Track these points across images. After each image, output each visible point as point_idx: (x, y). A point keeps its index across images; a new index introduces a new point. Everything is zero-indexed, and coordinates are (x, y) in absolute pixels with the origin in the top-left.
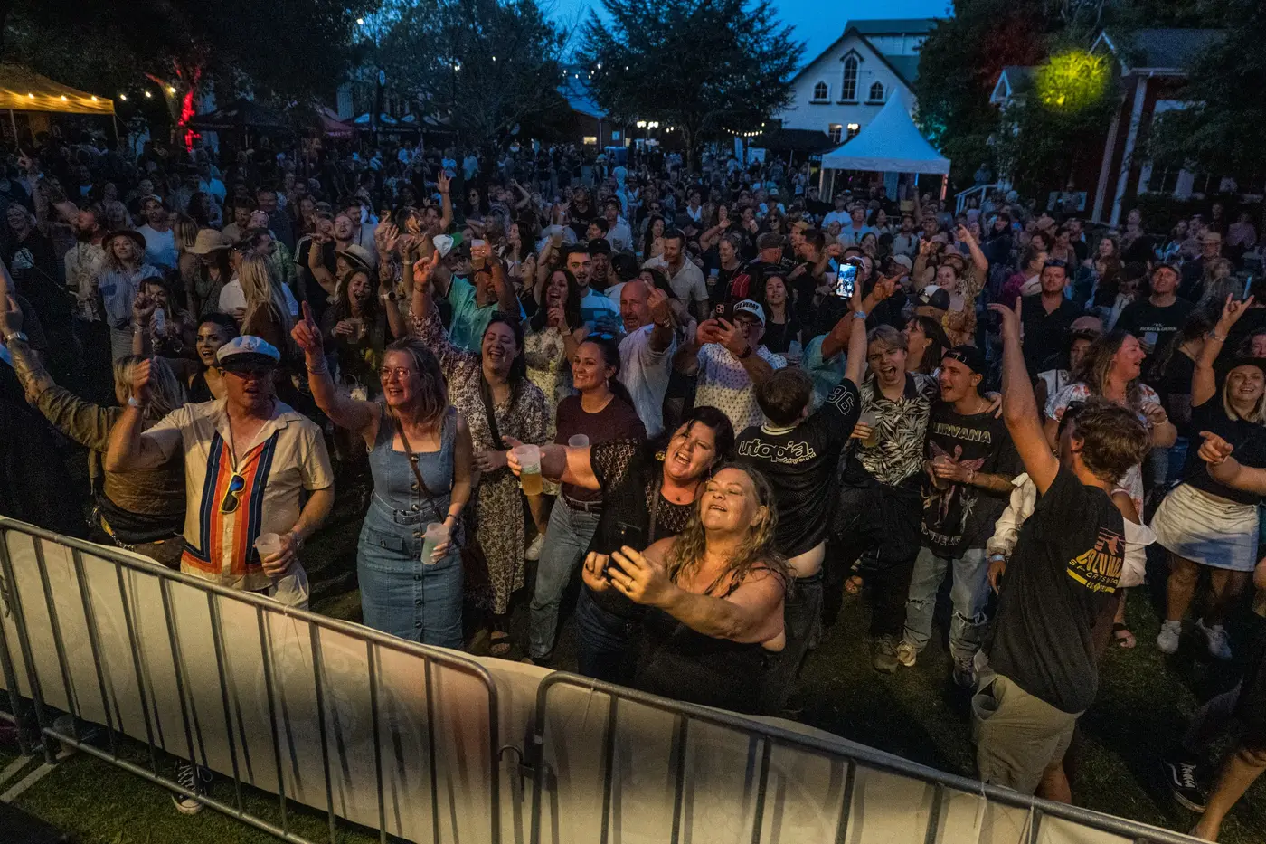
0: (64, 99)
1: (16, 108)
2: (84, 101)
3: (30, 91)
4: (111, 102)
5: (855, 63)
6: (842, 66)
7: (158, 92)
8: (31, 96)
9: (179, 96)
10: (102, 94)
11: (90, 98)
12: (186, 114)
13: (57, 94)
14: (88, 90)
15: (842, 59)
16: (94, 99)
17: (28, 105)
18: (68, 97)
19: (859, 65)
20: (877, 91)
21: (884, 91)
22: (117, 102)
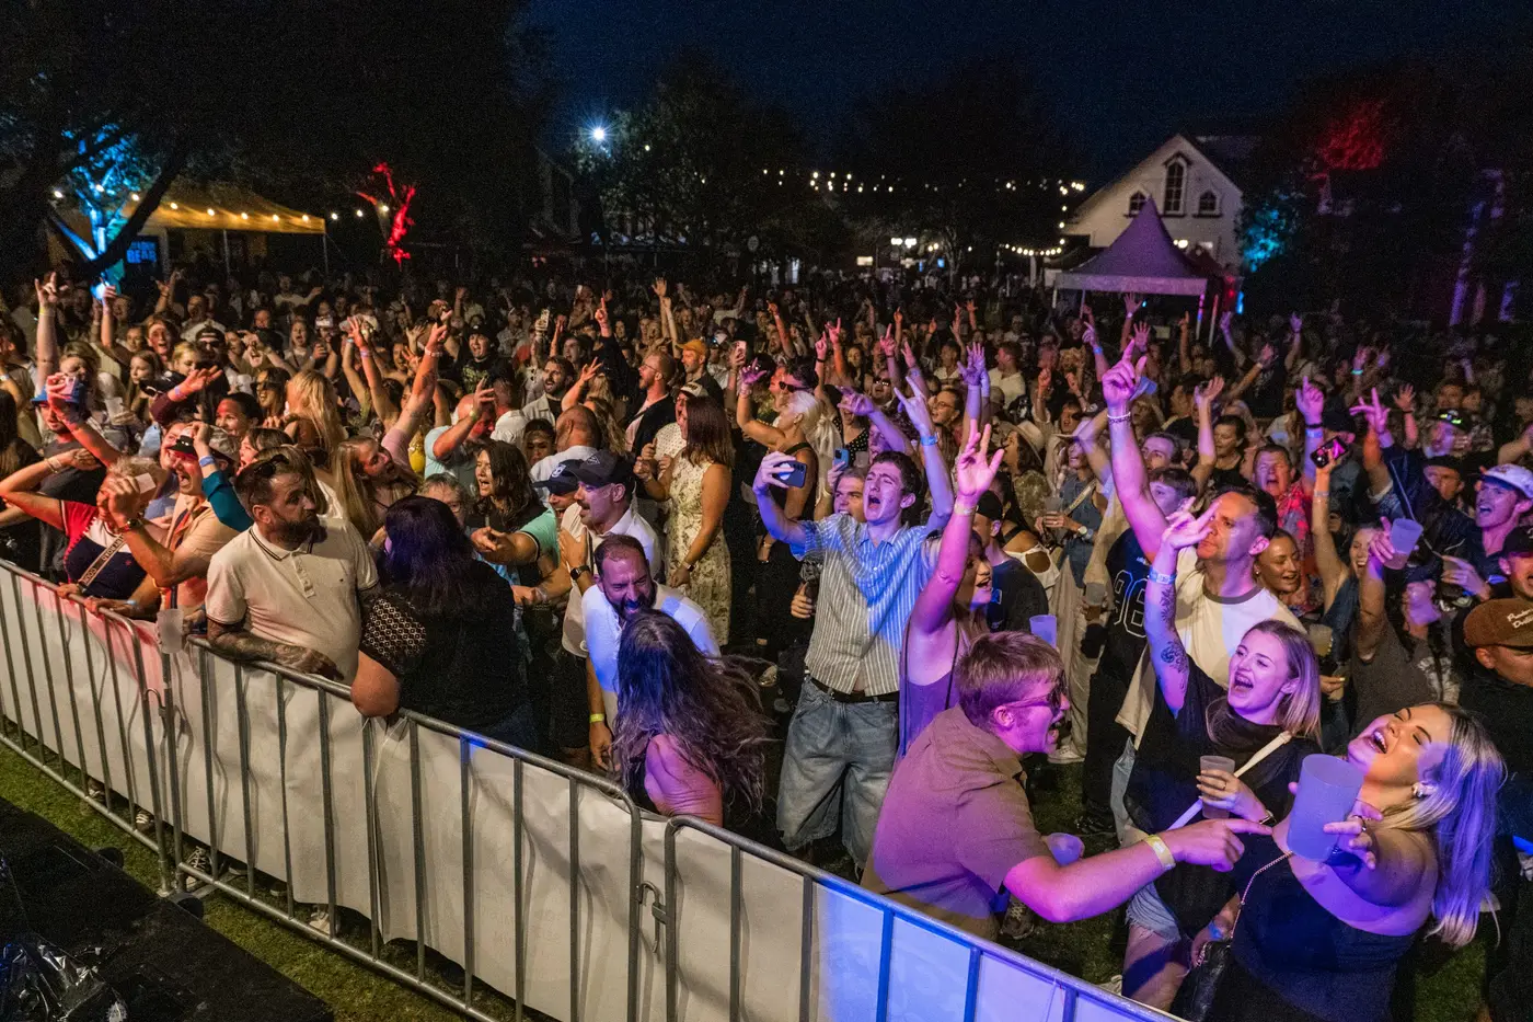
0: (276, 218)
1: (229, 227)
2: (296, 221)
3: (243, 210)
4: (323, 221)
5: (1181, 168)
6: (1163, 173)
7: (371, 211)
8: (244, 216)
9: (392, 214)
10: (314, 213)
11: (300, 217)
12: (397, 232)
13: (269, 214)
14: (299, 208)
15: (1166, 163)
16: (305, 218)
17: (241, 225)
18: (281, 217)
19: (1185, 170)
20: (1208, 202)
21: (1218, 201)
22: (328, 222)
